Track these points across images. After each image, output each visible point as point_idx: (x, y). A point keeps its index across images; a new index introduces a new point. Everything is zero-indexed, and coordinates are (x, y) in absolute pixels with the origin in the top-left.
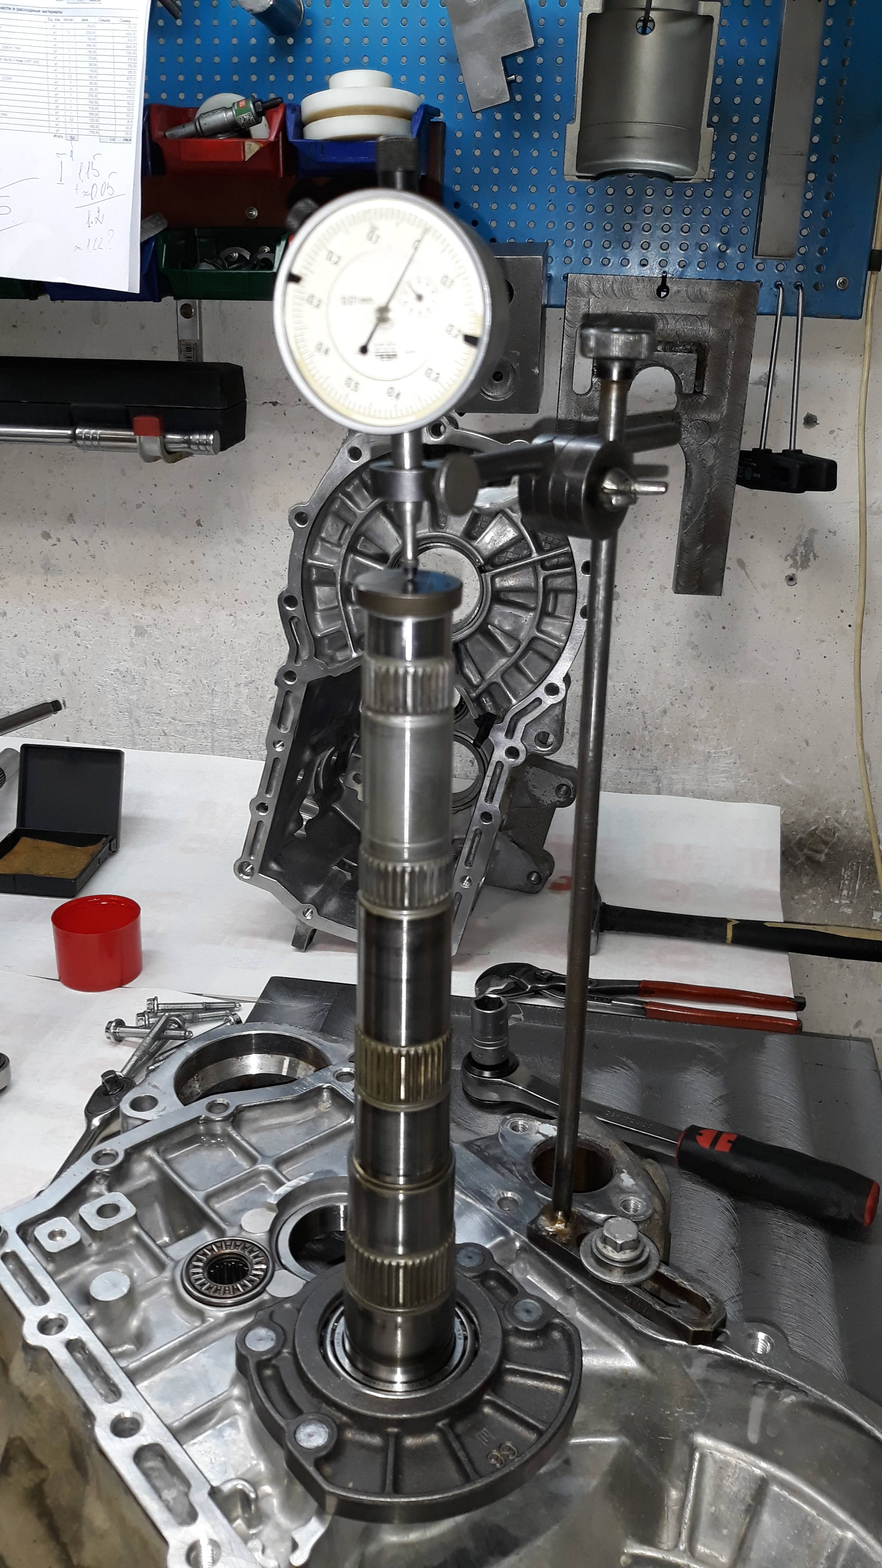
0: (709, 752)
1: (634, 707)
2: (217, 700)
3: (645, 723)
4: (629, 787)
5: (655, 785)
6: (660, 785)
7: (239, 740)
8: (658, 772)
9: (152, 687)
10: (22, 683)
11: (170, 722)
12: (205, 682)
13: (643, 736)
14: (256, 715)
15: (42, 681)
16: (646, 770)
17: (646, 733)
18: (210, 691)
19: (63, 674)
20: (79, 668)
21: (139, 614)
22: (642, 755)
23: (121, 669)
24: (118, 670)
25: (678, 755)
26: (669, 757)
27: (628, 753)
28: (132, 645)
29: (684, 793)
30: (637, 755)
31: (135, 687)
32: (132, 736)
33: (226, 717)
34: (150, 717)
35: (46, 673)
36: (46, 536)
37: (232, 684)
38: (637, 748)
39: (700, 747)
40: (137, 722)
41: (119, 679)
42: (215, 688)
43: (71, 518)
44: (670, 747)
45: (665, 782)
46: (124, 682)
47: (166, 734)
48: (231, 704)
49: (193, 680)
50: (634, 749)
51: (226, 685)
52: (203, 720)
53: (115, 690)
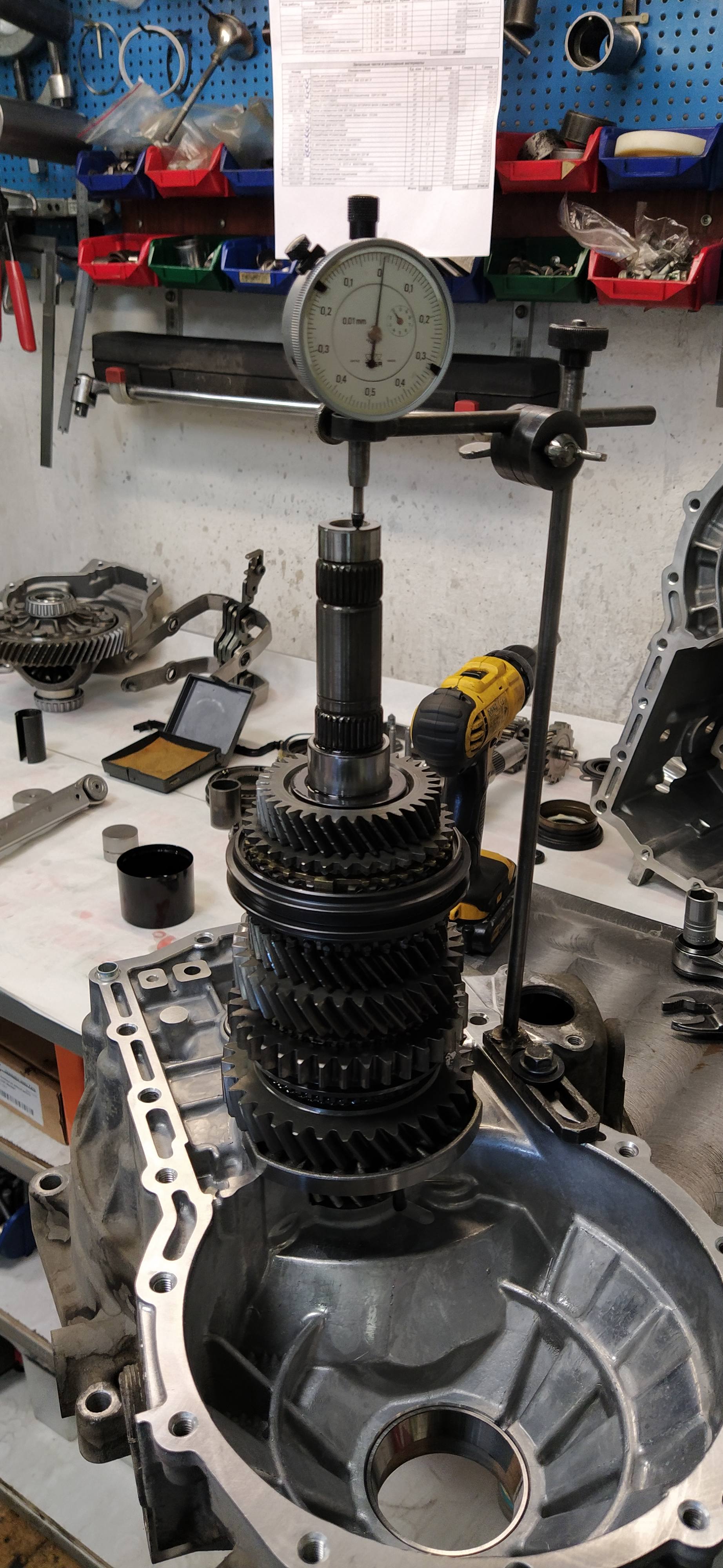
12: (499, 631)
19: (394, 614)
21: (455, 569)
24: (434, 614)
28: (447, 595)
36: (394, 499)
40: (445, 660)
43: (414, 486)
53: (431, 631)
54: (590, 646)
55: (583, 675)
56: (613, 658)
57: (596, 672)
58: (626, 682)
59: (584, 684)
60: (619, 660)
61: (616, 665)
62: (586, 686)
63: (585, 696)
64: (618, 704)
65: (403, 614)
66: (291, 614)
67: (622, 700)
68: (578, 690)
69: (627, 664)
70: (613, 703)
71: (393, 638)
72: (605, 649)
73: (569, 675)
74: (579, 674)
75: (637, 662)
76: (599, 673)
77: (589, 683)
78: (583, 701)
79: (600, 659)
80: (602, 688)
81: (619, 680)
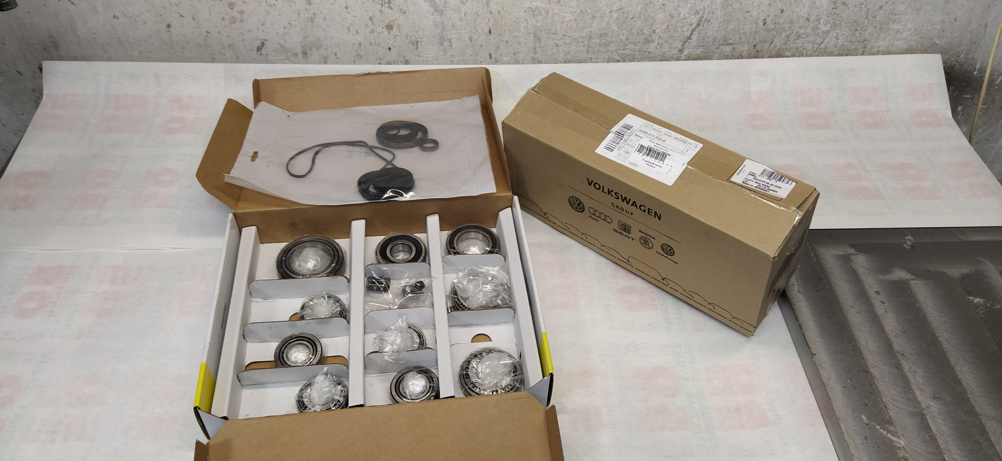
0: (899, 29)
1: (863, 6)
2: (595, 22)
3: (867, 14)
4: (846, 52)
5: (862, 50)
6: (865, 49)
7: (606, 45)
8: (866, 42)
9: (553, 17)
10: (461, 20)
11: (561, 38)
12: (589, 11)
13: (864, 23)
14: (620, 30)
15: (476, 18)
16: (860, 41)
17: (866, 20)
18: (591, 17)
19: (491, 13)
20: (503, 8)
22: (860, 33)
23: (532, 7)
24: (530, 8)
25: (881, 32)
26: (875, 33)
27: (852, 33)
29: (877, 53)
30: (857, 34)
31: (540, 18)
32: (535, 48)
33: (600, 32)
34: (548, 36)
35: (479, 13)
37: (608, 11)
38: (858, 29)
39: (896, 26)
40: (539, 40)
41: (530, 14)
42: (596, 15)
44: (878, 27)
45: (869, 47)
46: (533, 15)
47: (557, 46)
48: (605, 24)
49: (581, 11)
50: (856, 30)
51: (603, 12)
52: (584, 35)
53: (527, 20)
54: (664, 9)
55: (657, 31)
56: (682, 15)
57: (668, 26)
58: (690, 30)
59: (658, 36)
60: (687, 15)
61: (684, 19)
62: (660, 37)
63: (658, 44)
64: (683, 45)
65: (499, 12)
66: (384, 30)
67: (686, 41)
68: (653, 42)
69: (693, 16)
70: (679, 45)
71: (490, 32)
72: (676, 10)
73: (646, 32)
74: (655, 30)
75: (701, 14)
76: (670, 27)
77: (662, 35)
78: (657, 48)
79: (672, 17)
80: (672, 37)
81: (686, 29)
